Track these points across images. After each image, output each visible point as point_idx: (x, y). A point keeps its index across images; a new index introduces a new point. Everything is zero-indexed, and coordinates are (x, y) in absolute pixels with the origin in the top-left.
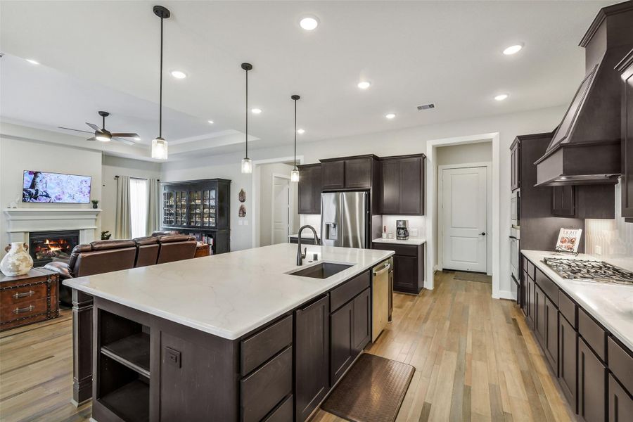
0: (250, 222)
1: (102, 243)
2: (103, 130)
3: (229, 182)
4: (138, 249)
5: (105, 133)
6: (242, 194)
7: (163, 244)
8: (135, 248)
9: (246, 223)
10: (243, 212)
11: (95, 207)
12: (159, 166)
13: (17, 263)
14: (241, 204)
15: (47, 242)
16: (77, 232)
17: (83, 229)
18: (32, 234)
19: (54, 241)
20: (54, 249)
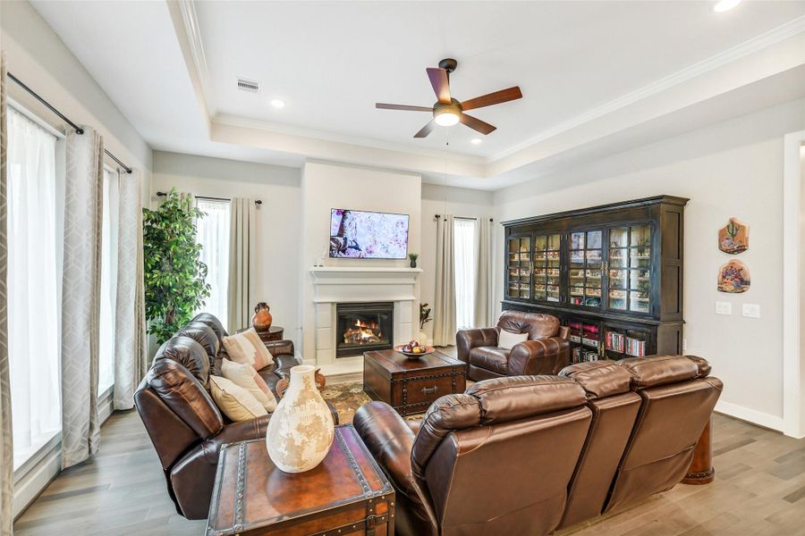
0: (774, 310)
9: (752, 308)
10: (740, 282)
11: (413, 265)
12: (490, 196)
14: (730, 257)
15: (359, 324)
16: (390, 304)
17: (398, 301)
18: (340, 306)
19: (366, 323)
20: (365, 335)
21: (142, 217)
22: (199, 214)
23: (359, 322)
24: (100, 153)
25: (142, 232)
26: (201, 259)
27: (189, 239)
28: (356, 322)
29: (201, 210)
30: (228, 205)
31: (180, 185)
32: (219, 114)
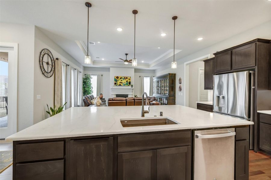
0: (183, 94)
1: (116, 98)
2: (126, 60)
3: (175, 74)
4: (126, 101)
5: (126, 61)
6: (180, 80)
7: (136, 101)
8: (125, 101)
9: (182, 94)
10: (180, 89)
11: (132, 87)
12: (154, 71)
13: (97, 102)
14: (180, 85)
16: (127, 95)
17: (129, 94)
18: (117, 95)
21: (83, 79)
22: (91, 78)
24: (78, 71)
25: (83, 81)
26: (92, 86)
27: (90, 83)
29: (92, 77)
30: (97, 76)
31: (88, 73)
32: (94, 61)
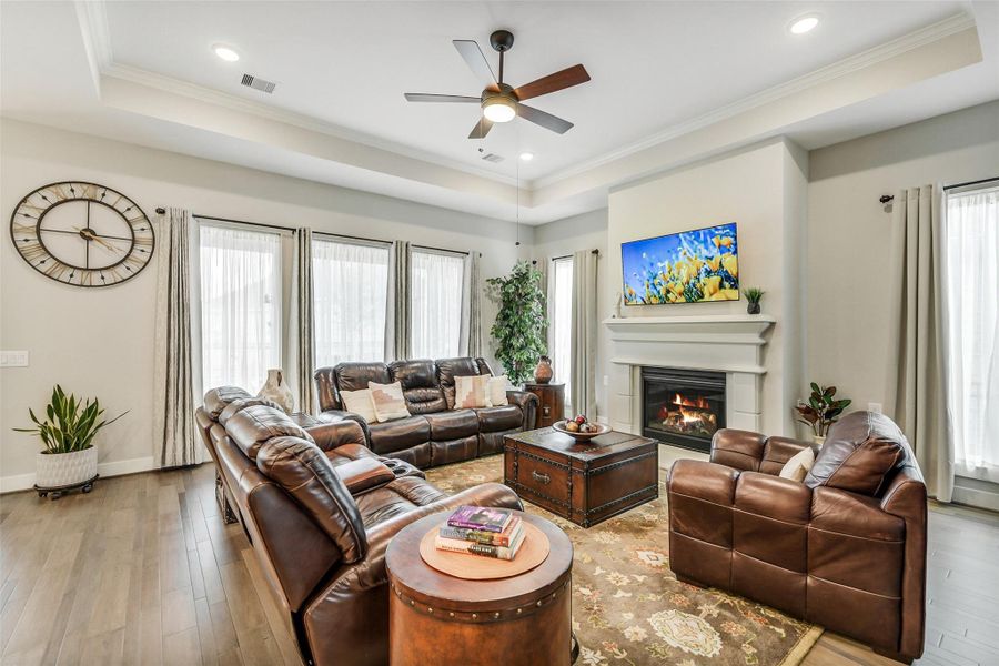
11: (754, 310)
15: (678, 401)
16: (721, 376)
17: (731, 372)
18: (645, 370)
19: (689, 400)
20: (688, 418)
23: (678, 398)
28: (675, 399)
